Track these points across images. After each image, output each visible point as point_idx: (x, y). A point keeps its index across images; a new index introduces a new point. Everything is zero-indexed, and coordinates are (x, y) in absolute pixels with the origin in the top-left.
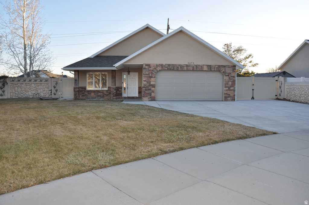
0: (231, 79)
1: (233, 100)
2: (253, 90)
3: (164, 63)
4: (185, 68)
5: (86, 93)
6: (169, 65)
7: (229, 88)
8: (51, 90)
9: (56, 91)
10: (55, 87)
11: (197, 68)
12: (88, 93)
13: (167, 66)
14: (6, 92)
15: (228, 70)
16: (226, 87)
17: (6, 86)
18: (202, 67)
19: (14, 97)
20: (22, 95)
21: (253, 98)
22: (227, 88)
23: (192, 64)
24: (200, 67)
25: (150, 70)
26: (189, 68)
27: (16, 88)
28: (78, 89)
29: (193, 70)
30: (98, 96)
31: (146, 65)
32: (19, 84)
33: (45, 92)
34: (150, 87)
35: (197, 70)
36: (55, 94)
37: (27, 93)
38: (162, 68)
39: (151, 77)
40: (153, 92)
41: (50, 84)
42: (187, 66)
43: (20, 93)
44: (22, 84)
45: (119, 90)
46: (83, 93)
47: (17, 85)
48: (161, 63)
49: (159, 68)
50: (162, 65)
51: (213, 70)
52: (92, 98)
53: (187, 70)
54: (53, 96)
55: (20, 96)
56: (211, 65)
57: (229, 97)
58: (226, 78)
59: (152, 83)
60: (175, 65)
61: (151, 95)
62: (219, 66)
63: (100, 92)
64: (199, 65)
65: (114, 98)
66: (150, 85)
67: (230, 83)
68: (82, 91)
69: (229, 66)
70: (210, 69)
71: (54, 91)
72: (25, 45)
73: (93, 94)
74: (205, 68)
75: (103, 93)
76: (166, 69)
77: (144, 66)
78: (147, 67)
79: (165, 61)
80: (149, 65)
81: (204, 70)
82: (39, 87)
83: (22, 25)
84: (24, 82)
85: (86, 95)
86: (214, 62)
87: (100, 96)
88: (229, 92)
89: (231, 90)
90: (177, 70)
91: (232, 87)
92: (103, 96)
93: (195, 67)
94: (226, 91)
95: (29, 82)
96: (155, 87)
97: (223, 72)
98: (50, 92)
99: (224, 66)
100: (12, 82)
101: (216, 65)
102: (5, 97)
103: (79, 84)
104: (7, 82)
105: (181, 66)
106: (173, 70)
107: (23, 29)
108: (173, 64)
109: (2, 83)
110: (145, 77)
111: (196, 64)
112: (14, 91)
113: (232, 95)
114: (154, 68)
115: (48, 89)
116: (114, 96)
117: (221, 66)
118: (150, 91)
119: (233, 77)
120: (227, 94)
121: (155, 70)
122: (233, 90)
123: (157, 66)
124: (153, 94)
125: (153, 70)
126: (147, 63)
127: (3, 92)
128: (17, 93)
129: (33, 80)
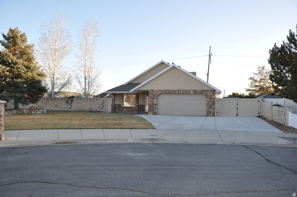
0: (211, 100)
1: (213, 116)
2: (237, 108)
3: (163, 89)
4: (177, 92)
5: (121, 109)
6: (166, 90)
7: (210, 107)
8: (100, 106)
9: (103, 107)
10: (102, 104)
11: (185, 92)
12: (123, 109)
13: (165, 91)
14: (73, 106)
15: (209, 94)
16: (207, 106)
17: (73, 102)
18: (189, 91)
19: (77, 110)
20: (82, 108)
21: (237, 115)
22: (209, 107)
23: (182, 89)
24: (188, 92)
25: (153, 94)
26: (180, 92)
27: (79, 104)
28: (114, 106)
29: (183, 94)
30: (129, 111)
31: (151, 91)
32: (80, 102)
33: (96, 107)
34: (153, 105)
35: (185, 94)
36: (102, 109)
37: (85, 108)
38: (161, 92)
39: (154, 99)
40: (155, 108)
41: (99, 102)
42: (178, 91)
43: (81, 107)
44: (82, 101)
45: (143, 107)
46: (119, 109)
47: (79, 102)
48: (161, 89)
49: (159, 93)
50: (161, 91)
51: (198, 93)
52: (125, 112)
53: (179, 94)
54: (101, 110)
55: (80, 109)
56: (196, 90)
57: (210, 113)
58: (208, 99)
59: (155, 103)
60: (170, 90)
61: (154, 111)
62: (202, 90)
63: (130, 108)
64: (187, 90)
65: (137, 112)
66: (153, 104)
67: (211, 103)
68: (119, 107)
69: (210, 90)
70: (195, 92)
71: (101, 107)
72: (85, 77)
73: (125, 109)
74: (192, 92)
75: (132, 109)
76: (164, 93)
77: (150, 91)
78: (151, 92)
79: (163, 88)
80: (152, 91)
81: (191, 93)
82: (93, 104)
83: (84, 65)
84: (83, 100)
85: (121, 110)
86: (198, 88)
87: (130, 111)
88: (210, 110)
89: (212, 108)
90: (172, 94)
91: (212, 106)
92: (132, 111)
93: (184, 91)
94: (208, 109)
95: (87, 101)
96: (156, 105)
97: (206, 95)
98: (99, 107)
99: (206, 91)
100: (77, 100)
101: (199, 90)
102: (72, 110)
103: (115, 102)
104: (74, 100)
105: (174, 91)
106: (169, 94)
107: (84, 67)
108: (169, 89)
109: (71, 101)
110: (150, 98)
111: (185, 89)
112: (77, 106)
113: (212, 112)
114: (156, 92)
115: (98, 105)
116: (136, 111)
117: (204, 90)
118: (153, 108)
119: (213, 98)
120: (208, 111)
121: (156, 94)
122: (213, 108)
123: (158, 91)
124: (155, 110)
125: (155, 94)
126: (151, 89)
127: (71, 106)
128: (79, 107)
129: (89, 99)
